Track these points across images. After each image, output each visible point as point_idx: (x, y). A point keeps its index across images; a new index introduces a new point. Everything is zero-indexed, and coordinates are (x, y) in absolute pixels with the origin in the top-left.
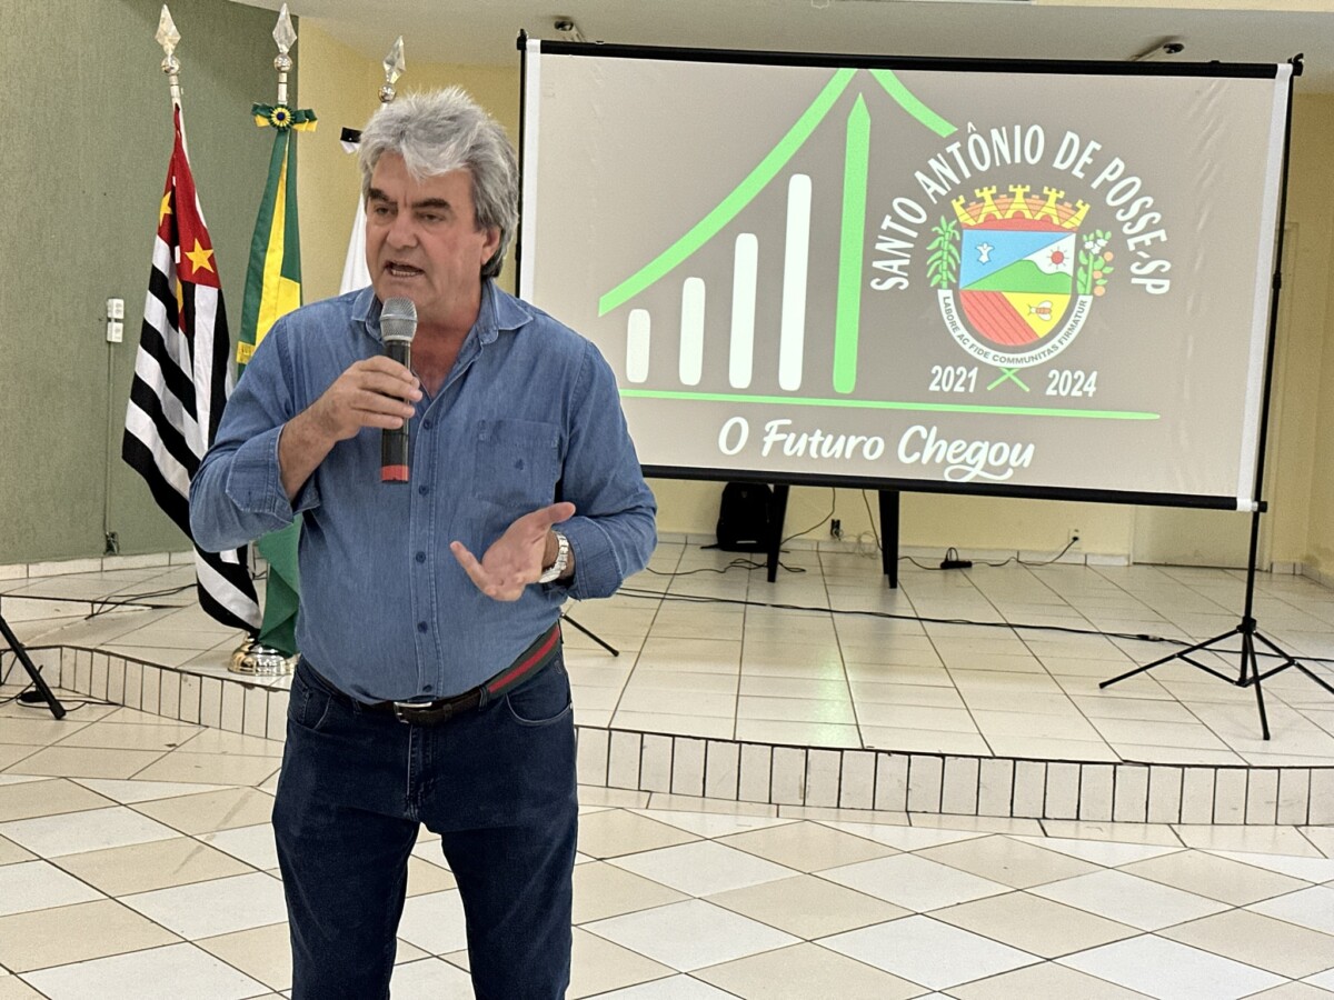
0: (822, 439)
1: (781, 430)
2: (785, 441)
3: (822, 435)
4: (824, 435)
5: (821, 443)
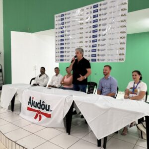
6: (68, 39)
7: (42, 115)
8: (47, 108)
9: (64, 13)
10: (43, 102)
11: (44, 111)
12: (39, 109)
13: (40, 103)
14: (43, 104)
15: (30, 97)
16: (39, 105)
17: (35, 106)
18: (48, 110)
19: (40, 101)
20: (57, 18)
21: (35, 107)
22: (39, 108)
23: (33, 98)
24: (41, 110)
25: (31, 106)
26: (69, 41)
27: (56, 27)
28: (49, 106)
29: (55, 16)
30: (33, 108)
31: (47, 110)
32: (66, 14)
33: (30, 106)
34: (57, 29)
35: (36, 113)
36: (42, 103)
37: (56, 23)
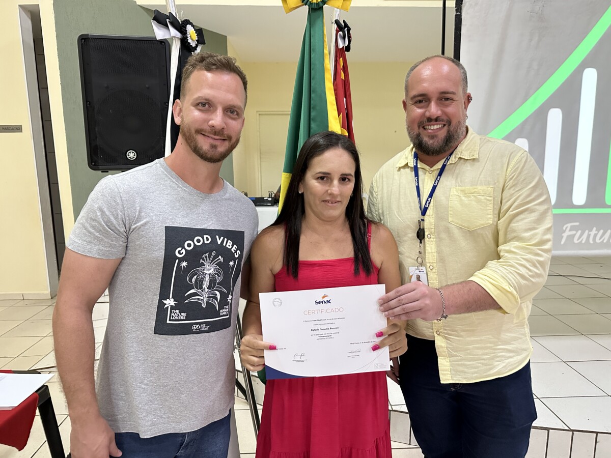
0: (597, 232)
1: (572, 228)
2: (575, 235)
3: (596, 230)
4: (598, 230)
5: (595, 235)
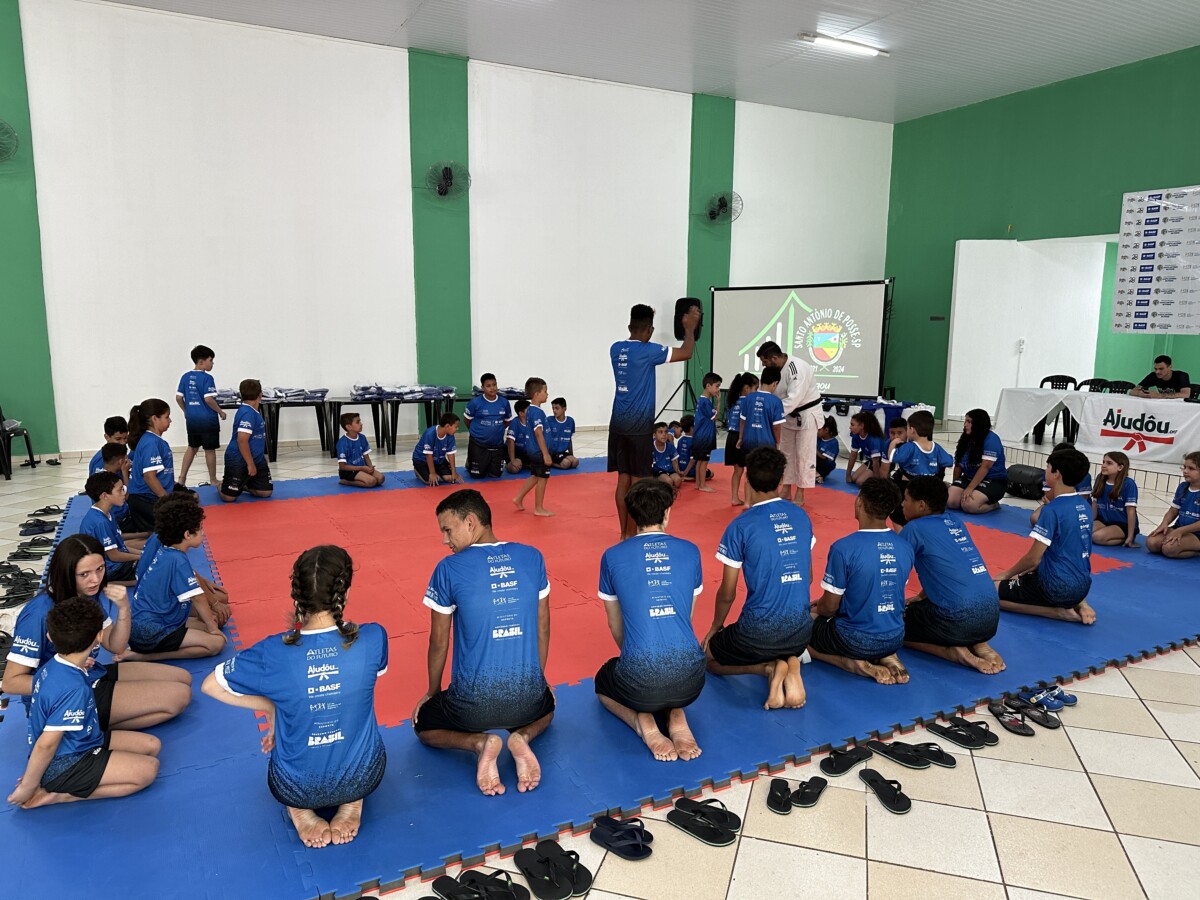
6: (1173, 268)
7: (1145, 442)
8: (1163, 428)
9: (1165, 192)
10: (1152, 417)
11: (1155, 434)
12: (1137, 431)
13: (1142, 420)
14: (1148, 422)
15: (1111, 411)
16: (1138, 425)
17: (1124, 426)
18: (1166, 431)
19: (1143, 415)
20: (1135, 204)
21: (1129, 427)
22: (1141, 429)
23: (1119, 411)
24: (1144, 433)
25: (1115, 428)
26: (1172, 273)
27: (1124, 228)
28: (1167, 425)
29: (1127, 196)
30: (1120, 429)
31: (1160, 431)
32: (1168, 196)
33: (1109, 427)
34: (1129, 234)
35: (1129, 439)
36: (1146, 420)
37: (1125, 217)
